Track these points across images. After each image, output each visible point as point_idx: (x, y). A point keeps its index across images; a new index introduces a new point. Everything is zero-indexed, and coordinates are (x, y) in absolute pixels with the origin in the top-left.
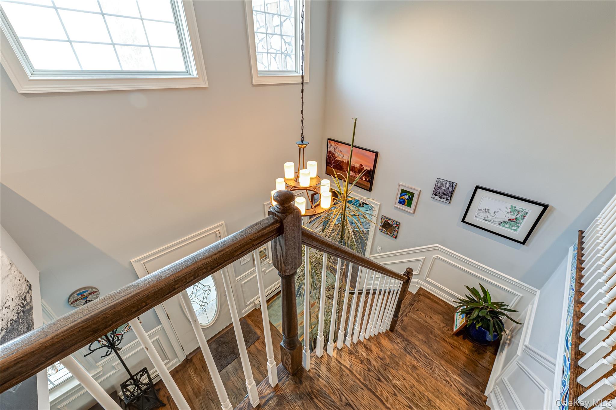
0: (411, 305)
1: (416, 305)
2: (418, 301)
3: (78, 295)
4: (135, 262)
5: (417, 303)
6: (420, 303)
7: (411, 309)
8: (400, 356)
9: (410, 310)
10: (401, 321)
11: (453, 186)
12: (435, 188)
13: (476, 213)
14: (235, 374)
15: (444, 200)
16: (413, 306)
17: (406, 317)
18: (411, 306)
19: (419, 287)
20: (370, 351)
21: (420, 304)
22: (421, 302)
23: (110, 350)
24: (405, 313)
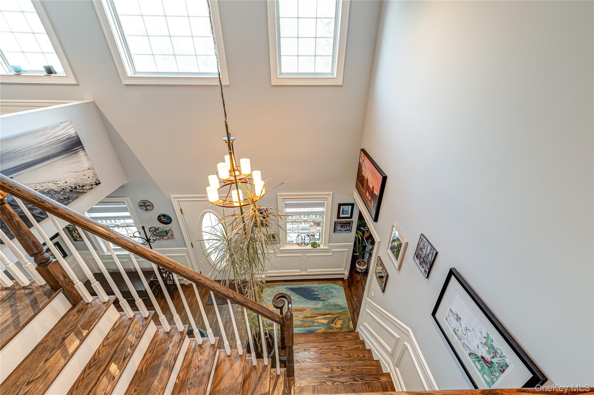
0: (354, 379)
1: (358, 384)
2: (366, 383)
3: (143, 203)
4: (173, 197)
5: (362, 384)
6: (367, 386)
7: (348, 383)
8: (232, 389)
9: (346, 382)
10: (323, 382)
11: (433, 253)
12: (418, 248)
13: (447, 314)
14: (213, 314)
15: (423, 270)
16: (354, 381)
17: (333, 384)
18: (351, 380)
19: (389, 372)
20: (178, 345)
21: (366, 388)
22: (369, 387)
23: (147, 242)
24: (336, 380)
